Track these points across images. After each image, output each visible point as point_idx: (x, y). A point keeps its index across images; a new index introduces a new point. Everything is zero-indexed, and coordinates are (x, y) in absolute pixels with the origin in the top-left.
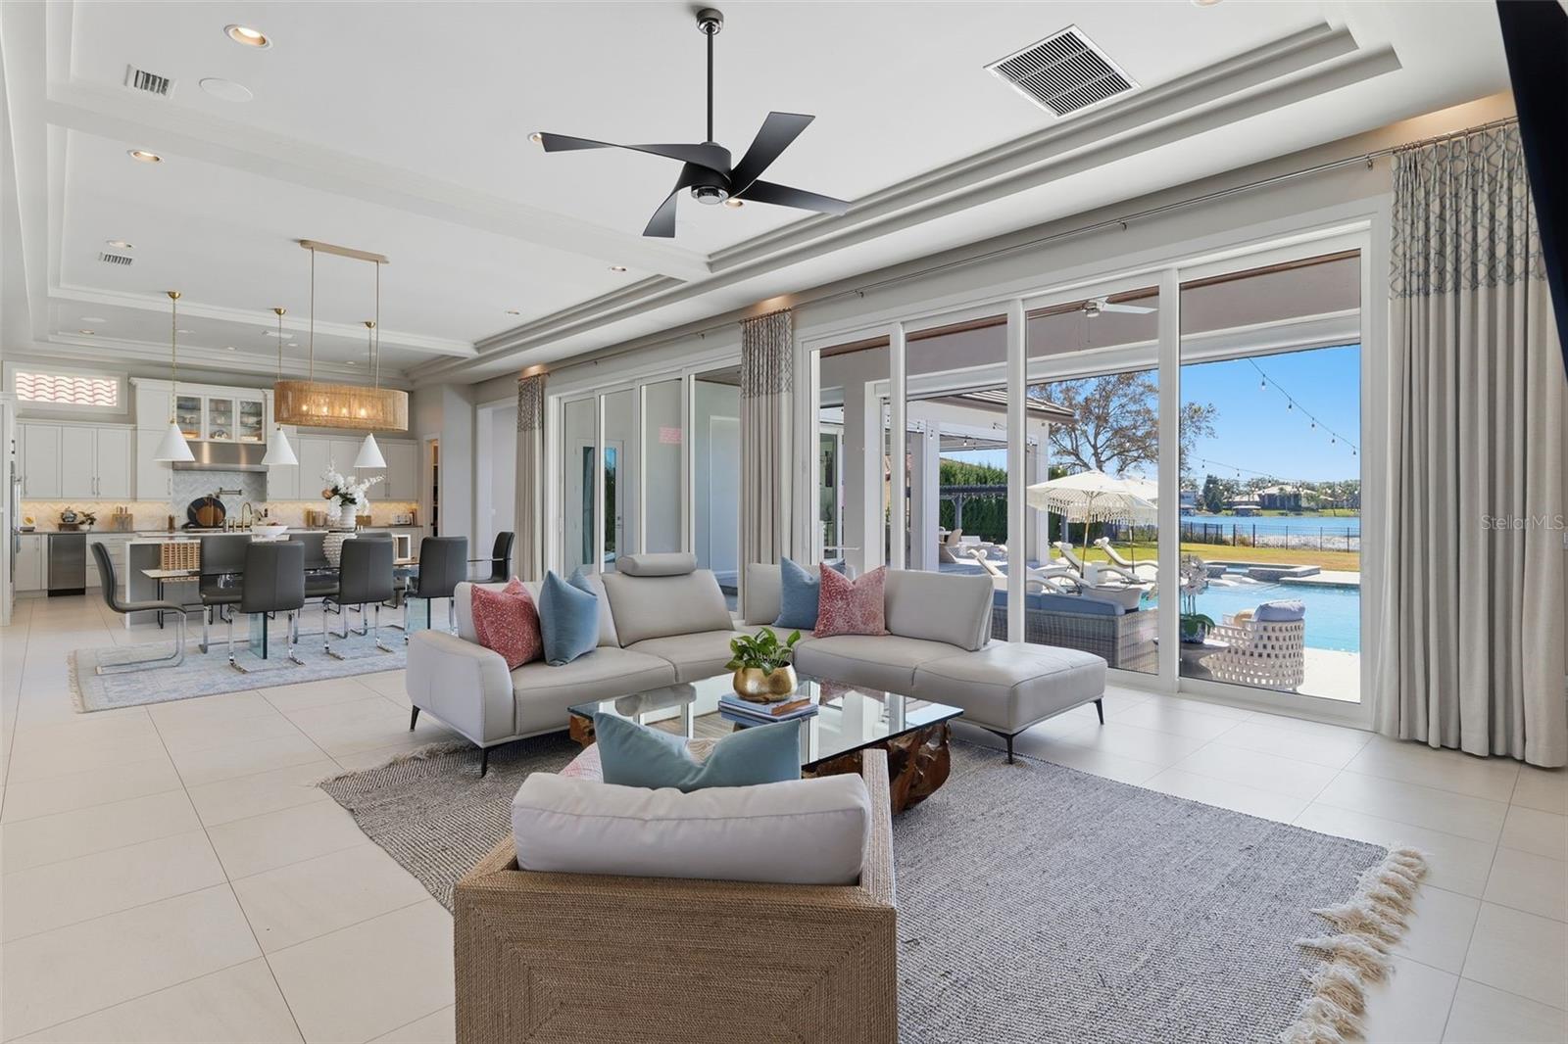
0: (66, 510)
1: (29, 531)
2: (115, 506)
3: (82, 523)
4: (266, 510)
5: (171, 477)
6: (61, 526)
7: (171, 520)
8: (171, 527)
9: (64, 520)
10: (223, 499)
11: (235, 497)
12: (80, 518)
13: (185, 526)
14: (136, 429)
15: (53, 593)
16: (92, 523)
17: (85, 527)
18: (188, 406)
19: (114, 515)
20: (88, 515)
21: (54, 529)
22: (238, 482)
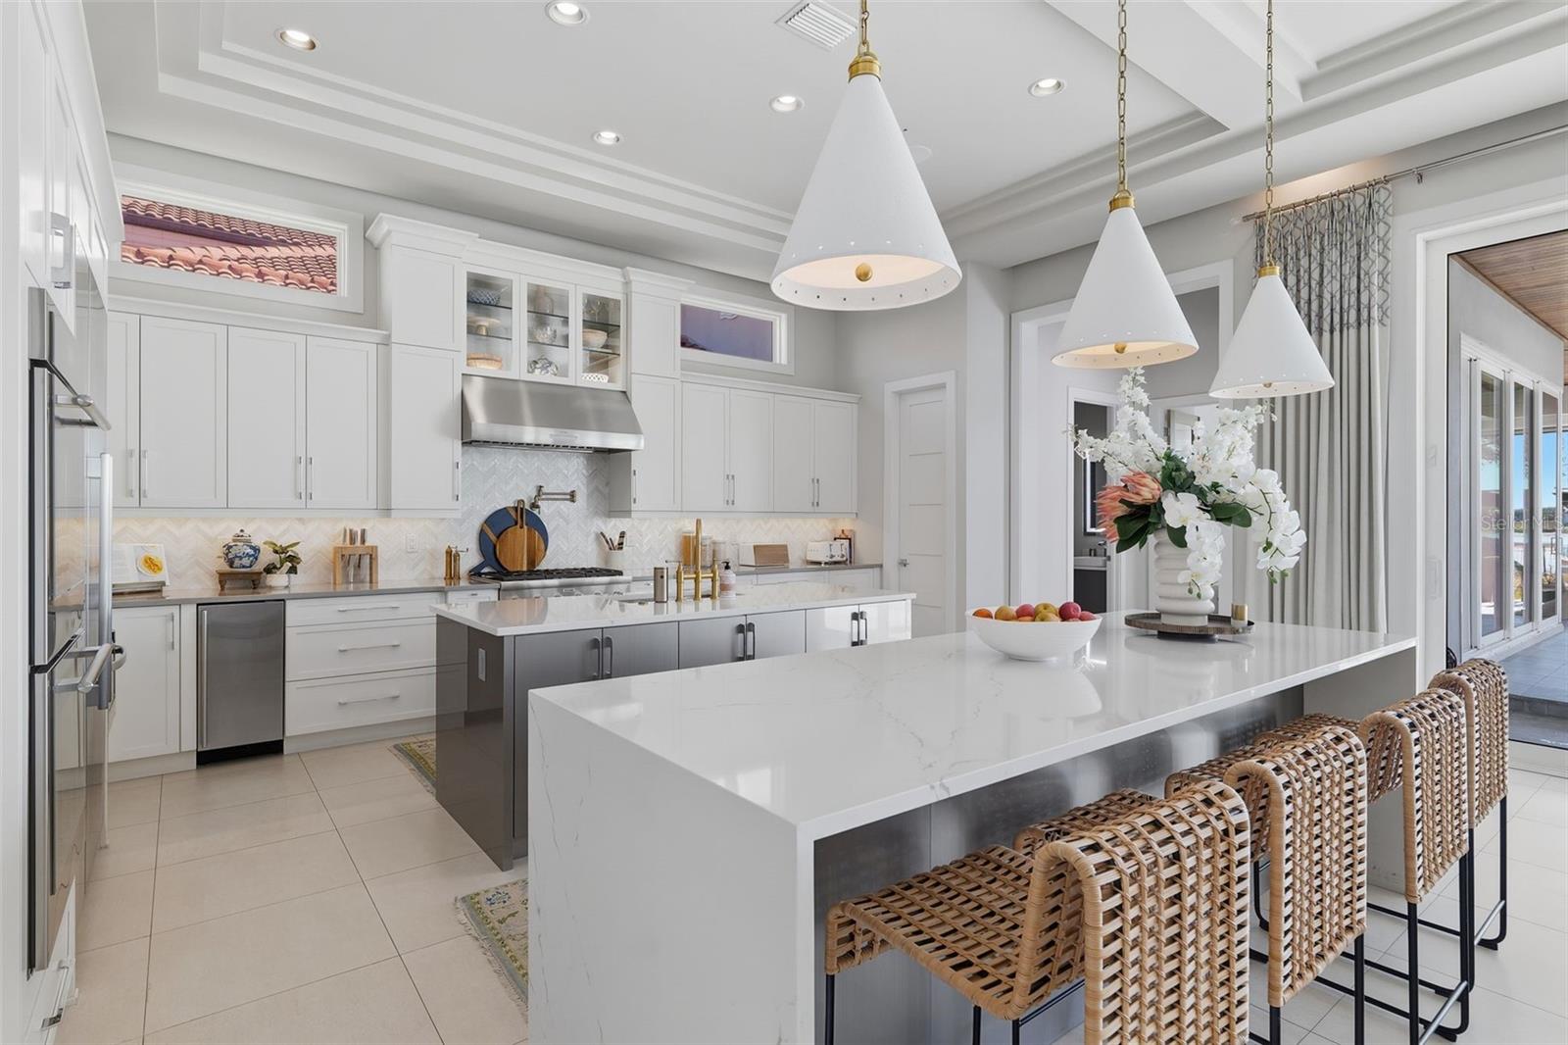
0: (238, 538)
1: (152, 593)
2: (340, 527)
3: (270, 569)
4: (622, 534)
5: (459, 458)
6: (223, 578)
7: (452, 557)
8: (452, 576)
9: (231, 564)
10: (546, 512)
11: (565, 506)
12: (267, 557)
13: (475, 573)
14: (386, 342)
15: (208, 759)
16: (293, 570)
17: (279, 580)
18: (483, 296)
19: (337, 550)
20: (284, 550)
21: (209, 590)
22: (572, 473)
